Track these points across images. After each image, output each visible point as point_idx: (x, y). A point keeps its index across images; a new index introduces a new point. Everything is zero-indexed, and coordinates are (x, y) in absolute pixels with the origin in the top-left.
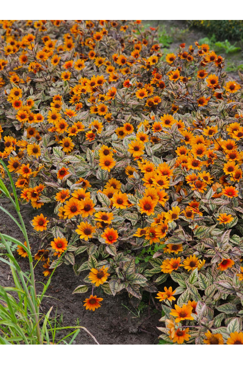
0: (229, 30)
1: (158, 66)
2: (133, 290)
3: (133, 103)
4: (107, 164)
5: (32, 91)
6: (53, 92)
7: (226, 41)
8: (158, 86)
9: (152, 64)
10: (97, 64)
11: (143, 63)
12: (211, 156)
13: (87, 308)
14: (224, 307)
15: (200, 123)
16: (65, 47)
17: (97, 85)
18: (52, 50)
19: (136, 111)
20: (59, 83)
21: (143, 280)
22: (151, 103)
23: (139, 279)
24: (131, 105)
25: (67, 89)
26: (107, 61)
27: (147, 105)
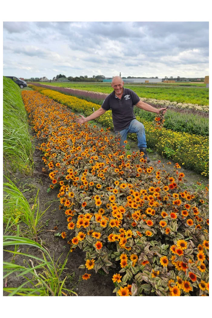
0: (150, 145)
1: (124, 159)
2: (105, 268)
3: (113, 173)
4: (99, 203)
5: (78, 167)
6: (86, 168)
7: (149, 148)
8: (123, 167)
9: (121, 158)
10: (103, 157)
11: (119, 158)
12: (142, 202)
13: (83, 279)
14: (144, 286)
15: (137, 185)
16: (93, 151)
17: (101, 166)
18: (87, 152)
19: (114, 176)
20: (88, 164)
21: (110, 264)
22: (120, 174)
23: (108, 263)
24: (113, 174)
25: (90, 167)
26: (106, 156)
27: (119, 174)
